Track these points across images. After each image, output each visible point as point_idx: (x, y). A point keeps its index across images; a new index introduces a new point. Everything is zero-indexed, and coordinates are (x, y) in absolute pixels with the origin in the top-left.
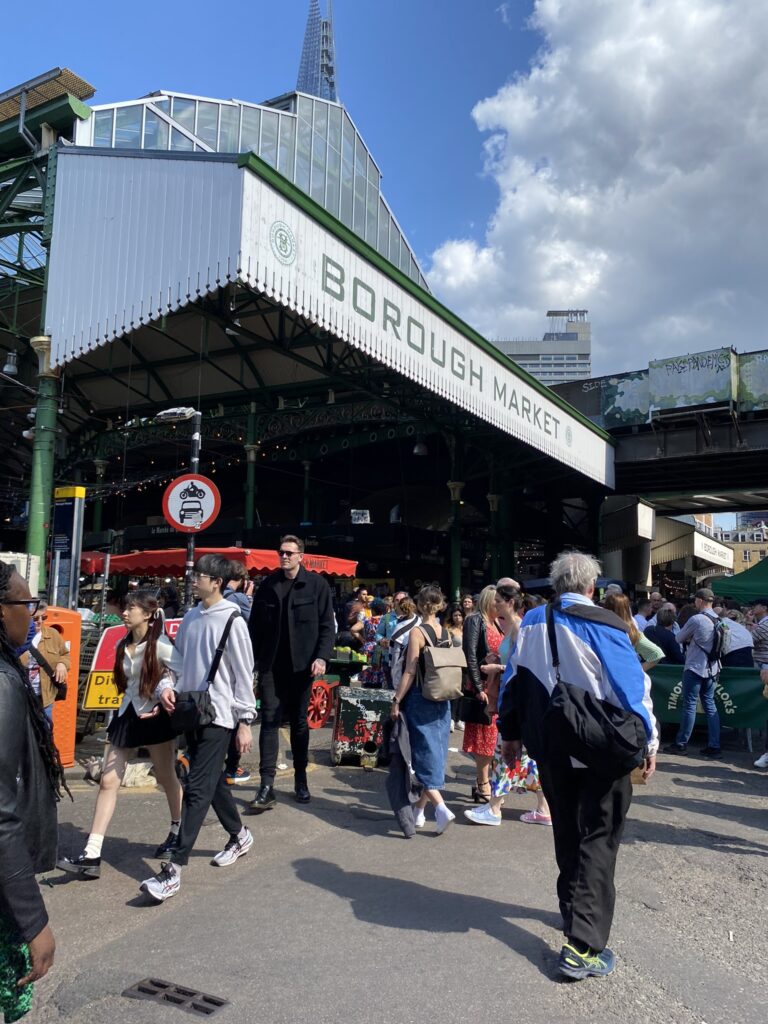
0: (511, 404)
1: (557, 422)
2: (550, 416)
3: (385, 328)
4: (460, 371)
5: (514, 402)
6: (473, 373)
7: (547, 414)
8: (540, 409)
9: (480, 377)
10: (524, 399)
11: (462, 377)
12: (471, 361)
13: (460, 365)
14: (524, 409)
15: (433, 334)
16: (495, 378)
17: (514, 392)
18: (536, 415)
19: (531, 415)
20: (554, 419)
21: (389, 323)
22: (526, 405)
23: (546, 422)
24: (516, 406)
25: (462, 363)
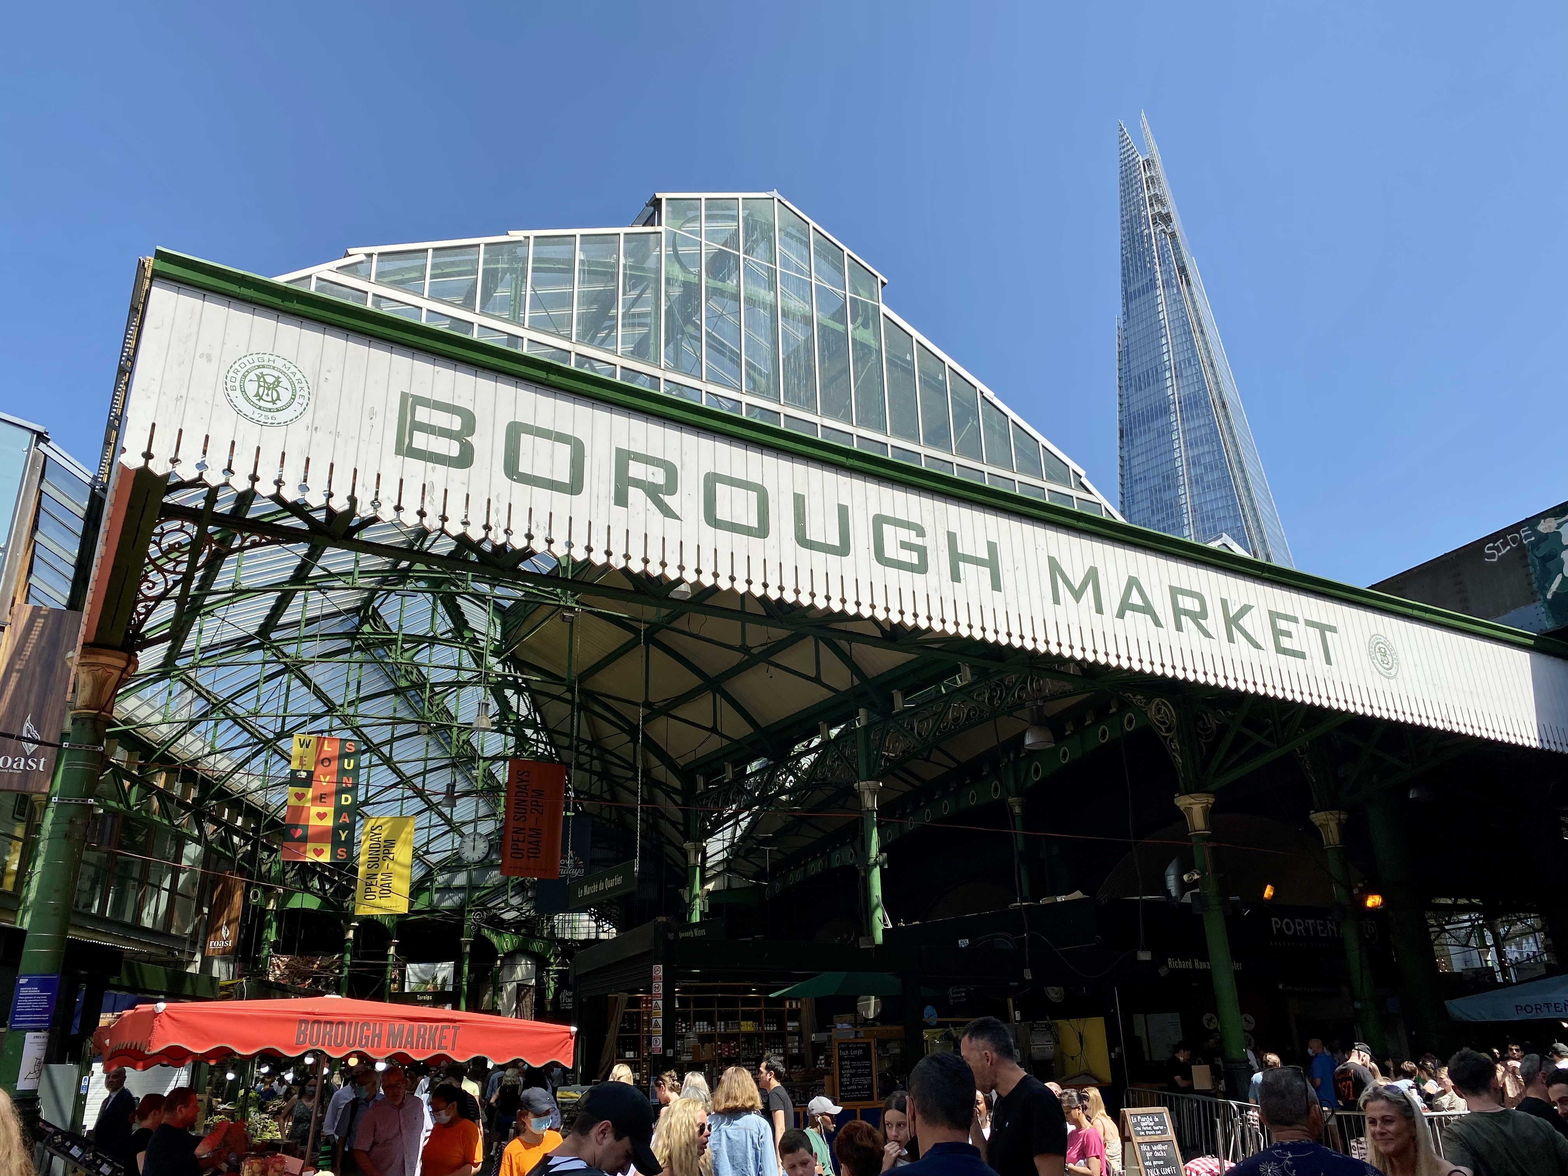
0: (1125, 607)
1: (1323, 628)
2: (1295, 620)
3: (621, 500)
4: (913, 558)
5: (1135, 599)
6: (956, 558)
7: (1274, 616)
8: (1245, 609)
9: (992, 563)
10: (1175, 592)
11: (921, 568)
12: (952, 538)
13: (905, 545)
14: (1178, 612)
15: (799, 501)
16: (1052, 561)
17: (1133, 582)
18: (1232, 622)
19: (1215, 622)
20: (1309, 623)
21: (635, 495)
22: (1189, 604)
23: (1277, 633)
24: (1147, 609)
25: (918, 541)
